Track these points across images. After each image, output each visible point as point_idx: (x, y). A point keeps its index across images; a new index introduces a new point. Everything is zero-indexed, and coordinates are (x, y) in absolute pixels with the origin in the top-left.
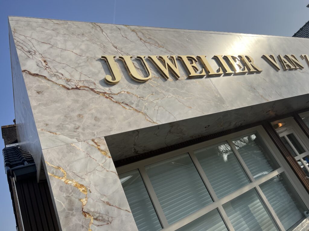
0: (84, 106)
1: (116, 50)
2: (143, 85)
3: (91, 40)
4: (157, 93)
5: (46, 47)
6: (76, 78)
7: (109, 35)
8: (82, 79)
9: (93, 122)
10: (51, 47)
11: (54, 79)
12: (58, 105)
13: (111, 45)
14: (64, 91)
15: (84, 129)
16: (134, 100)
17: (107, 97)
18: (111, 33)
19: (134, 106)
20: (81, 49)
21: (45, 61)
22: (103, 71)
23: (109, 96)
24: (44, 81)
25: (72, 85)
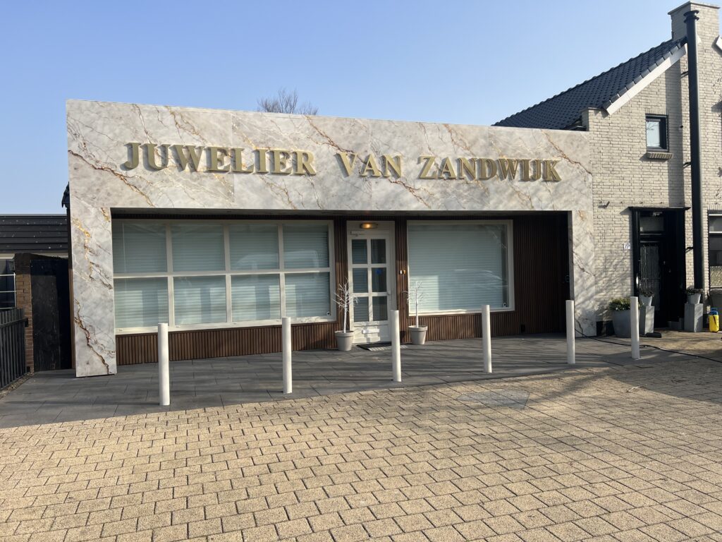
0: (104, 183)
1: (146, 135)
2: (157, 172)
3: (126, 124)
4: (167, 181)
5: (88, 130)
6: (104, 160)
7: (145, 118)
8: (108, 162)
9: (106, 196)
10: (92, 131)
11: (87, 159)
12: (86, 179)
13: (143, 130)
14: (92, 169)
15: (98, 200)
16: (144, 184)
17: (122, 179)
18: (147, 116)
19: (141, 189)
20: (115, 134)
21: (84, 144)
22: (126, 156)
23: (123, 178)
24: (80, 160)
25: (99, 165)
